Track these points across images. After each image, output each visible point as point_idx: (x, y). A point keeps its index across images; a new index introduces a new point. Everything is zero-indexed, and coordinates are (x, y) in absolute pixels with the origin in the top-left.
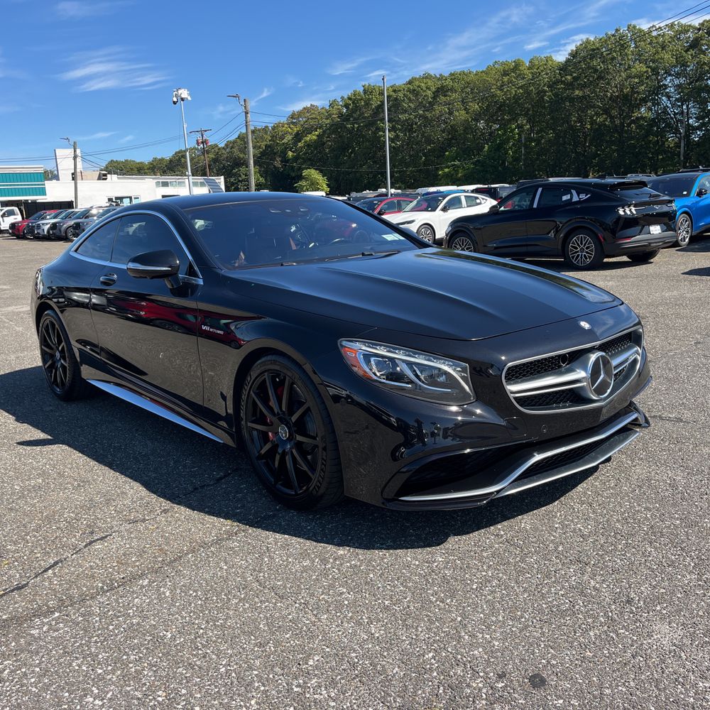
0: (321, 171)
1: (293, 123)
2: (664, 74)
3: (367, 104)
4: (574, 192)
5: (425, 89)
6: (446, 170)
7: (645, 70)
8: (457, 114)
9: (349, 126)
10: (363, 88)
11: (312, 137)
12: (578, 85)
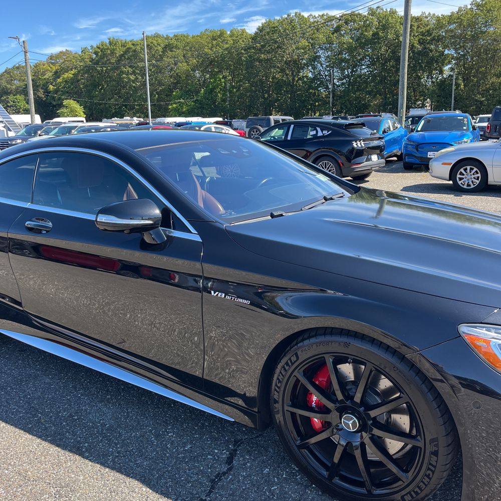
0: (78, 102)
1: (52, 63)
2: (318, 48)
3: (113, 53)
4: (318, 129)
5: (156, 45)
6: (174, 106)
8: (181, 65)
9: (99, 69)
10: (109, 41)
11: (69, 75)
12: (265, 51)
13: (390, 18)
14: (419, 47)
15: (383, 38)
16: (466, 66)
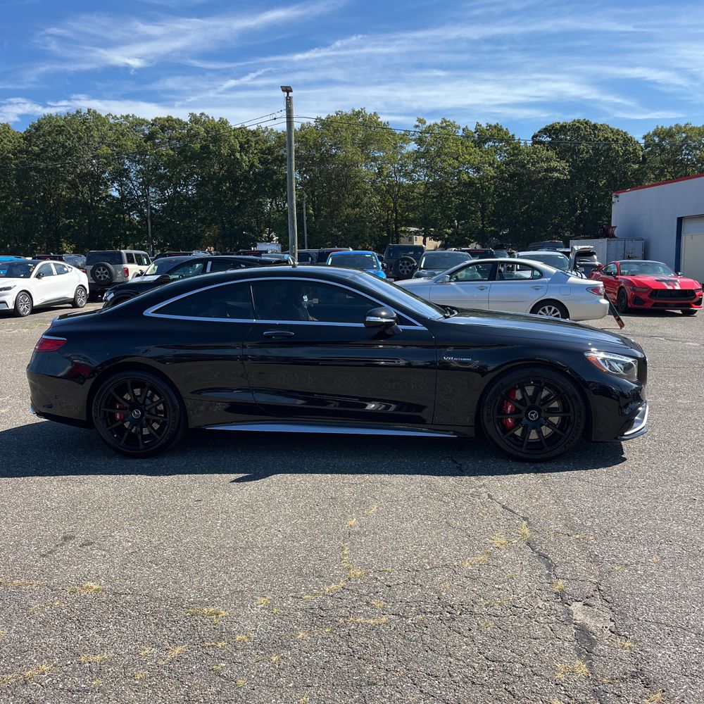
7: (110, 152)
13: (221, 129)
14: (260, 167)
15: (215, 152)
16: (316, 193)
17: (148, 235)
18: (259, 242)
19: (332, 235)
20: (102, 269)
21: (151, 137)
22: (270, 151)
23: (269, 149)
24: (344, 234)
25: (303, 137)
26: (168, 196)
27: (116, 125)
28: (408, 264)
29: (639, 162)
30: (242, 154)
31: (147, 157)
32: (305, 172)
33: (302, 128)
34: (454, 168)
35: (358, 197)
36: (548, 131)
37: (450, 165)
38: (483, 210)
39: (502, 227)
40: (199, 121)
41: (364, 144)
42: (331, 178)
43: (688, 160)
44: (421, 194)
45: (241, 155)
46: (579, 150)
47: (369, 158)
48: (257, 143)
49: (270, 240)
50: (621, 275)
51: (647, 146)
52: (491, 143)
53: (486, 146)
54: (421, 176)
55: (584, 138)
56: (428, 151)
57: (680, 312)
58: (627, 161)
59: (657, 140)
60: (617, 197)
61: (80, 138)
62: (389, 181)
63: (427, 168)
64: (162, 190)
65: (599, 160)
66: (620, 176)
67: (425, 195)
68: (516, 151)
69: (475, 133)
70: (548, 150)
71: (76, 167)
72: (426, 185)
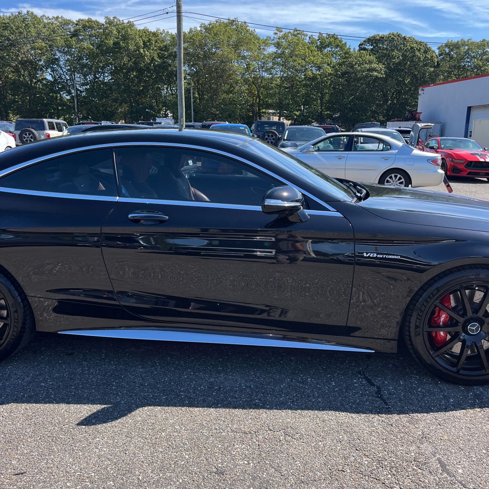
7: (44, 45)
13: (129, 30)
14: (158, 61)
15: (124, 48)
16: (200, 82)
17: (74, 109)
18: (158, 117)
19: (212, 113)
20: (28, 133)
21: (75, 34)
22: (166, 48)
23: (165, 46)
24: (221, 113)
25: (191, 38)
26: (90, 80)
27: (48, 24)
28: (272, 136)
29: (434, 67)
30: (145, 49)
31: (73, 50)
32: (192, 66)
33: (191, 31)
34: (302, 66)
35: (231, 86)
36: (370, 40)
37: (299, 64)
38: (322, 98)
39: (335, 112)
40: (112, 23)
41: (236, 46)
42: (212, 70)
43: (469, 66)
44: (277, 85)
45: (144, 51)
46: (392, 56)
47: (240, 56)
48: (156, 42)
49: (166, 116)
50: (442, 149)
51: (440, 55)
52: (329, 49)
53: (326, 51)
54: (278, 72)
55: (396, 47)
56: (283, 53)
57: (486, 179)
58: (426, 65)
59: (447, 50)
60: (423, 90)
61: (21, 33)
62: (254, 74)
63: (283, 65)
64: (85, 76)
65: (406, 63)
66: (420, 76)
67: (280, 86)
68: (347, 55)
69: (318, 40)
70: (370, 55)
71: (18, 56)
72: (281, 78)
